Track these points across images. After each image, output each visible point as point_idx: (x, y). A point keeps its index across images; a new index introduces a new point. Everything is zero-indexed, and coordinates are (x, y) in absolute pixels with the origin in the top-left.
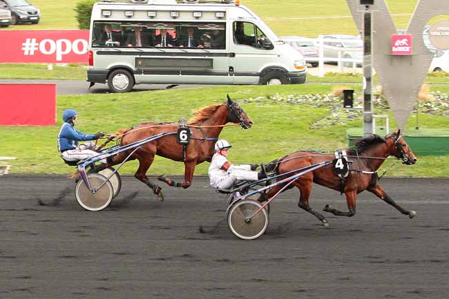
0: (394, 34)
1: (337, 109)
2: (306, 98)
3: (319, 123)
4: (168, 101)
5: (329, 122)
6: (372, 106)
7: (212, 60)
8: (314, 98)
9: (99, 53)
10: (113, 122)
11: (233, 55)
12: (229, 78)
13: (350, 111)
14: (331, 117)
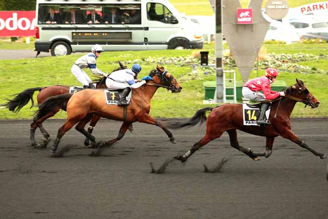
0: (239, 8)
1: (196, 67)
2: (172, 60)
3: (182, 78)
4: (67, 63)
5: (190, 77)
6: (223, 65)
7: (131, 33)
8: (178, 59)
9: (43, 29)
10: (24, 80)
11: (147, 29)
12: (144, 47)
13: (206, 69)
14: (191, 74)
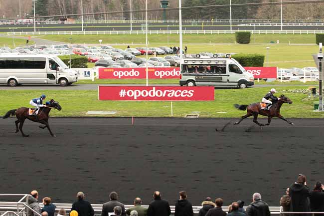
1: (310, 94)
3: (304, 99)
5: (308, 99)
6: (322, 94)
7: (221, 77)
9: (183, 75)
11: (229, 76)
13: (315, 95)
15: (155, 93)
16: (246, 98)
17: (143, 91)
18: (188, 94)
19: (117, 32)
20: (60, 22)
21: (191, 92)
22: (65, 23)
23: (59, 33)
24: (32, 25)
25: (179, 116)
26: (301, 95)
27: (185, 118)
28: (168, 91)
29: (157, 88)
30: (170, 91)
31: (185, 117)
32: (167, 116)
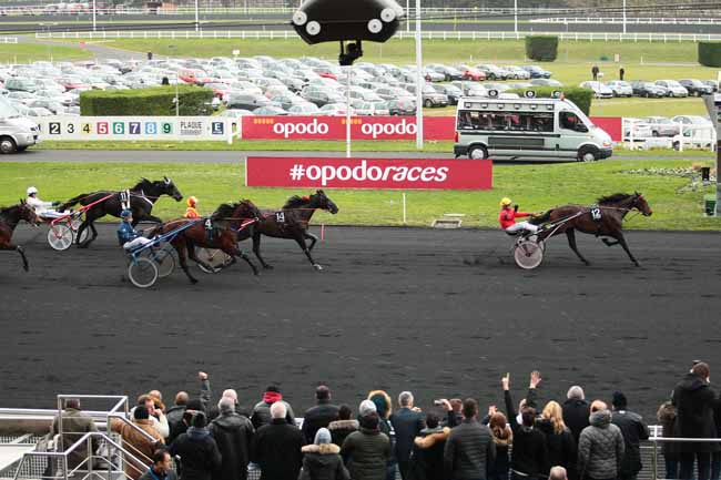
1: (697, 179)
3: (682, 189)
5: (690, 189)
7: (543, 139)
9: (463, 133)
11: (559, 136)
12: (556, 153)
14: (692, 185)
15: (367, 174)
16: (561, 185)
17: (340, 169)
18: (436, 174)
19: (272, 34)
20: (147, 10)
21: (443, 171)
22: (158, 12)
23: (145, 34)
24: (87, 17)
25: (419, 223)
26: (676, 180)
27: (432, 228)
28: (394, 168)
29: (370, 163)
30: (398, 170)
31: (432, 225)
32: (393, 223)
